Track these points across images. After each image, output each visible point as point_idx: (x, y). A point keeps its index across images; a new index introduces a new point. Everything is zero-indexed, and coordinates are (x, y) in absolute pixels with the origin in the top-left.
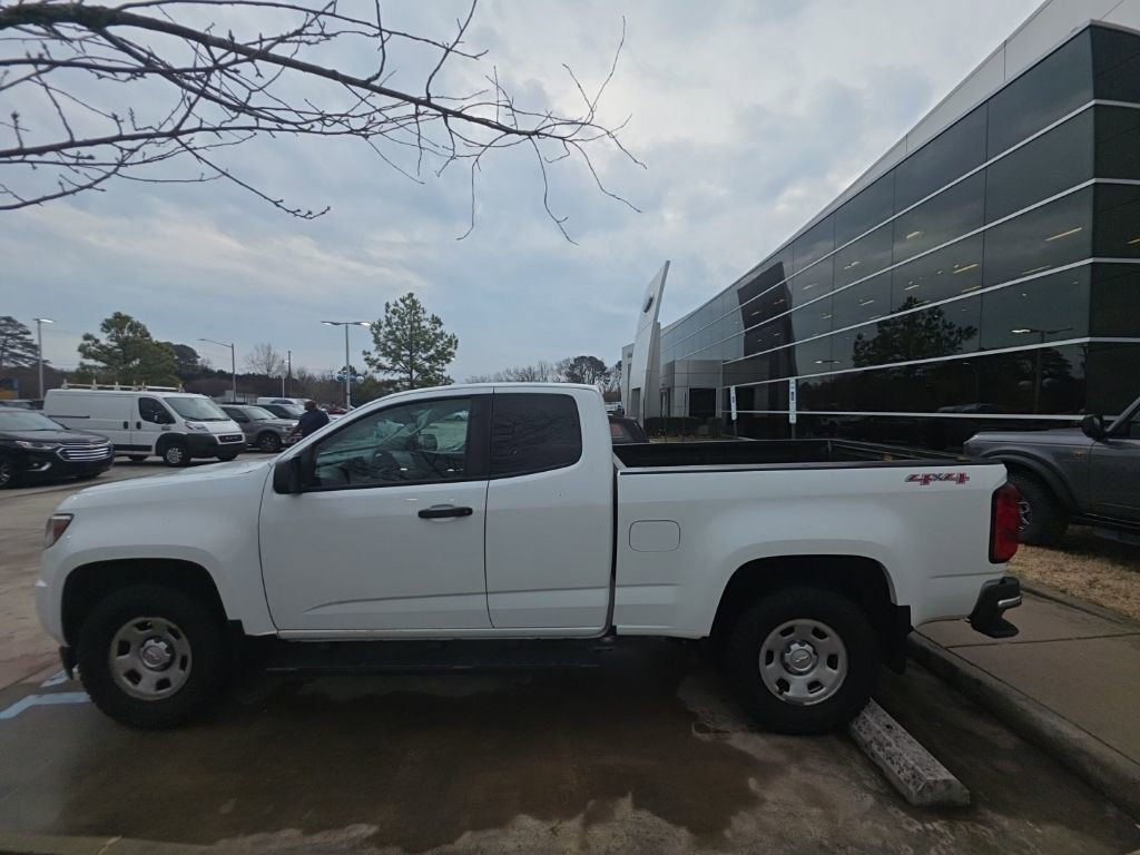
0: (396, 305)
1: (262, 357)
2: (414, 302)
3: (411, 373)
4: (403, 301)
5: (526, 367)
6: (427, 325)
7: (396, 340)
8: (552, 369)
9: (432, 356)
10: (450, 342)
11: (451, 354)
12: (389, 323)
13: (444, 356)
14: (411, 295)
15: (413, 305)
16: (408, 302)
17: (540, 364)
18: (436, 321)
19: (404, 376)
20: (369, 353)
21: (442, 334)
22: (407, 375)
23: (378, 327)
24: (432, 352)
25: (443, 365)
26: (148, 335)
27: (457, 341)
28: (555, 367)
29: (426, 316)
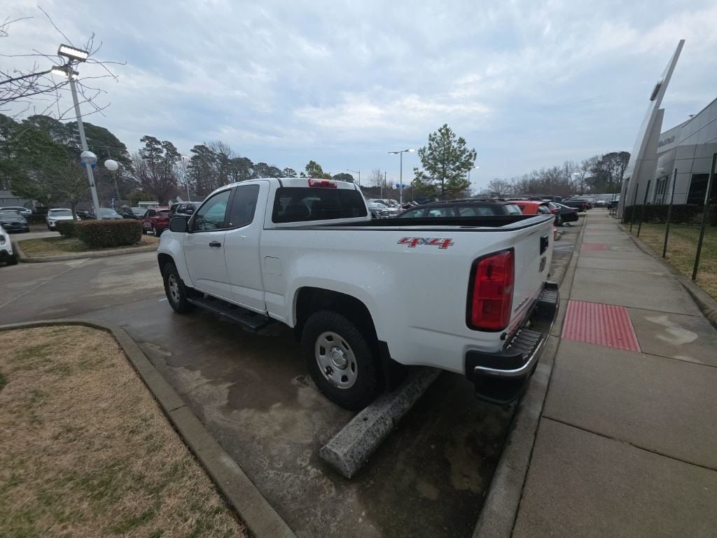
0: (435, 134)
1: (376, 177)
2: (448, 130)
3: (443, 180)
4: (440, 131)
5: (552, 168)
6: (455, 145)
7: (434, 158)
8: (577, 167)
9: (458, 166)
10: (470, 155)
11: (471, 164)
12: (430, 148)
13: (468, 165)
14: (446, 126)
15: (446, 132)
16: (443, 131)
17: (566, 164)
18: (462, 141)
19: (438, 182)
20: (417, 169)
21: (465, 150)
22: (441, 181)
23: (422, 151)
24: (458, 164)
25: (466, 172)
26: (321, 170)
27: (475, 154)
28: (581, 165)
29: (455, 139)
